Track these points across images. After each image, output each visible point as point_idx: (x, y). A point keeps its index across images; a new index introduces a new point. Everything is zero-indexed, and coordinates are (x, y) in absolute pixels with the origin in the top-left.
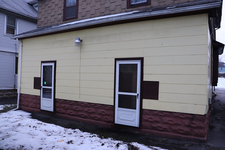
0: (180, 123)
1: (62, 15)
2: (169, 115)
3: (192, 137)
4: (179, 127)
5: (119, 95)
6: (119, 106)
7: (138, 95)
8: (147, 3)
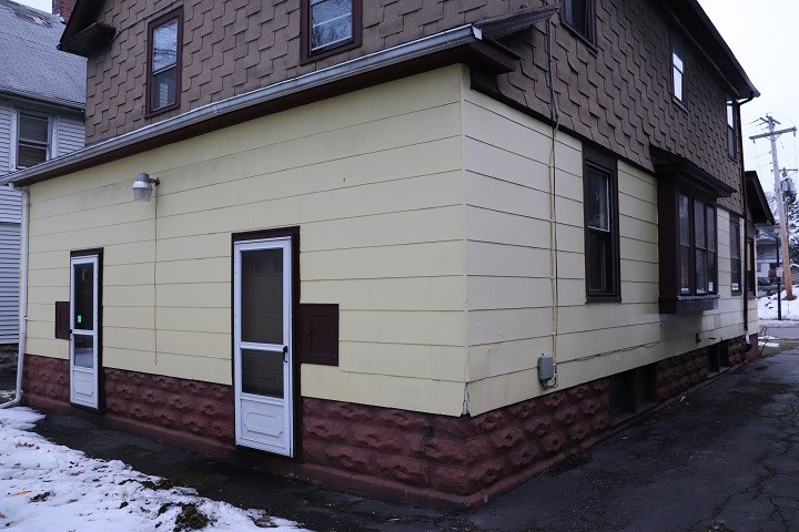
0: (397, 446)
1: (143, 102)
2: (369, 416)
3: (434, 494)
4: (396, 460)
5: (244, 351)
6: (245, 389)
7: (286, 349)
8: (353, 42)
